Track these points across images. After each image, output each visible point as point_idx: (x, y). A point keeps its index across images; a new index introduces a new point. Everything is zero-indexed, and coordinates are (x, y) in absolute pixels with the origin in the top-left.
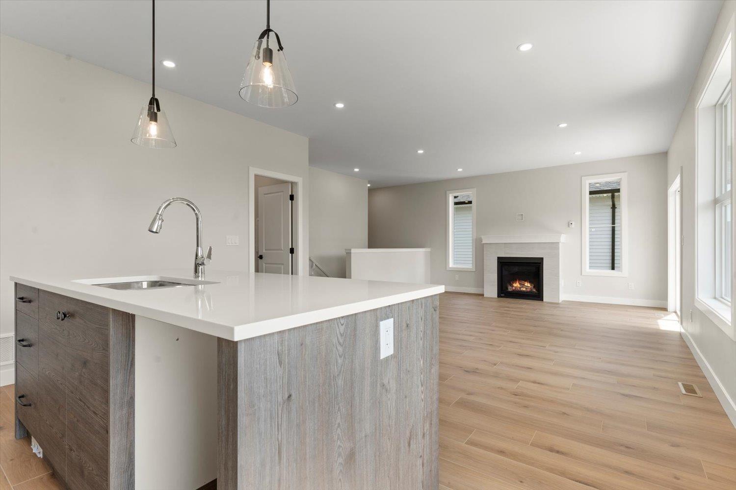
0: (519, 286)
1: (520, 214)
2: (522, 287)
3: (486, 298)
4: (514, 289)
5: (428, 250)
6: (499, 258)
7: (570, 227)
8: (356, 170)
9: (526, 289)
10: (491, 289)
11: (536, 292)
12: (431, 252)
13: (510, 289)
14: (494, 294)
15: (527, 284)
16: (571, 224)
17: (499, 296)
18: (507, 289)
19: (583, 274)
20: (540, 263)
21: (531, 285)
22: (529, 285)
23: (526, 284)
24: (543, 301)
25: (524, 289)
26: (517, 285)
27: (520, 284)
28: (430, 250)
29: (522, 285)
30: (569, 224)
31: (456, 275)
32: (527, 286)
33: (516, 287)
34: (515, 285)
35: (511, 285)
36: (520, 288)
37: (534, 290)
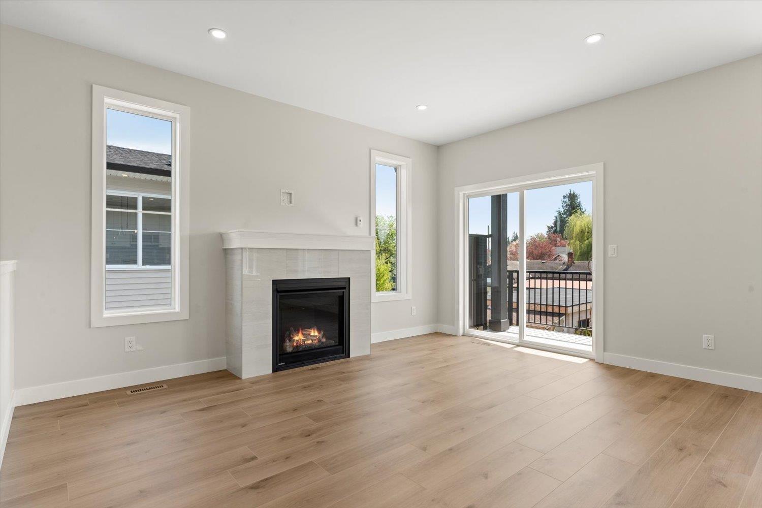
0: (302, 338)
1: (287, 191)
2: (307, 339)
3: (247, 382)
4: (295, 344)
6: (275, 282)
7: (358, 224)
9: (312, 340)
15: (314, 333)
16: (360, 221)
17: (275, 369)
18: (285, 348)
20: (344, 288)
21: (319, 332)
23: (312, 334)
24: (349, 357)
25: (310, 342)
26: (298, 337)
27: (303, 335)
29: (307, 336)
30: (356, 222)
31: (127, 339)
32: (314, 336)
33: (297, 341)
34: (296, 338)
35: (291, 339)
36: (304, 341)
37: (324, 340)
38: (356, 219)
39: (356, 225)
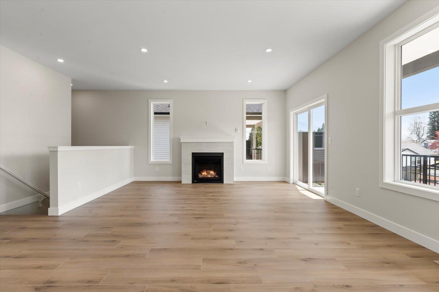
0: (206, 174)
3: (184, 184)
4: (203, 176)
5: (133, 147)
6: (193, 153)
8: (61, 61)
10: (187, 178)
11: (218, 177)
12: (134, 149)
13: (200, 176)
14: (190, 181)
15: (212, 172)
16: (237, 130)
17: (193, 182)
18: (198, 176)
19: (244, 163)
20: (221, 157)
21: (215, 173)
22: (213, 173)
23: (211, 173)
24: (223, 183)
25: (210, 176)
26: (204, 173)
27: (207, 172)
28: (133, 148)
29: (208, 173)
30: (236, 130)
31: (157, 168)
32: (212, 174)
33: (204, 175)
34: (203, 174)
35: (201, 173)
36: (207, 175)
37: (217, 176)
38: (236, 129)
39: (236, 131)
